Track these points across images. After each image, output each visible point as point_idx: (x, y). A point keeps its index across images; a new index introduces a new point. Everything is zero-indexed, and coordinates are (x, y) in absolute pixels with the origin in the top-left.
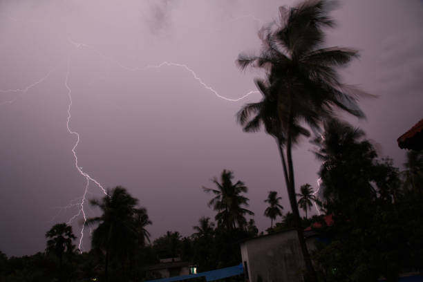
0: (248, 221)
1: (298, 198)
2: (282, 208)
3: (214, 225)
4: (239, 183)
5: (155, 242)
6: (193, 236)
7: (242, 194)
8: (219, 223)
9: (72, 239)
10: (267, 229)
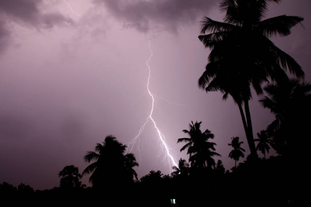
0: (216, 162)
1: (256, 143)
2: (244, 151)
3: (188, 165)
4: (207, 131)
5: (141, 179)
6: (172, 174)
7: (210, 140)
8: (192, 164)
9: (79, 177)
10: (232, 168)
